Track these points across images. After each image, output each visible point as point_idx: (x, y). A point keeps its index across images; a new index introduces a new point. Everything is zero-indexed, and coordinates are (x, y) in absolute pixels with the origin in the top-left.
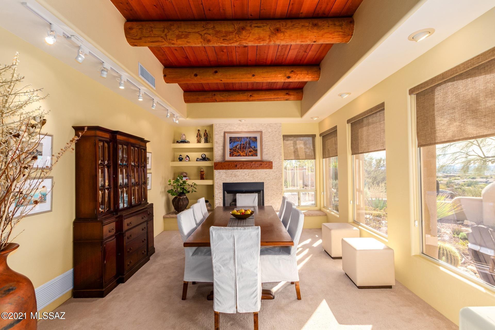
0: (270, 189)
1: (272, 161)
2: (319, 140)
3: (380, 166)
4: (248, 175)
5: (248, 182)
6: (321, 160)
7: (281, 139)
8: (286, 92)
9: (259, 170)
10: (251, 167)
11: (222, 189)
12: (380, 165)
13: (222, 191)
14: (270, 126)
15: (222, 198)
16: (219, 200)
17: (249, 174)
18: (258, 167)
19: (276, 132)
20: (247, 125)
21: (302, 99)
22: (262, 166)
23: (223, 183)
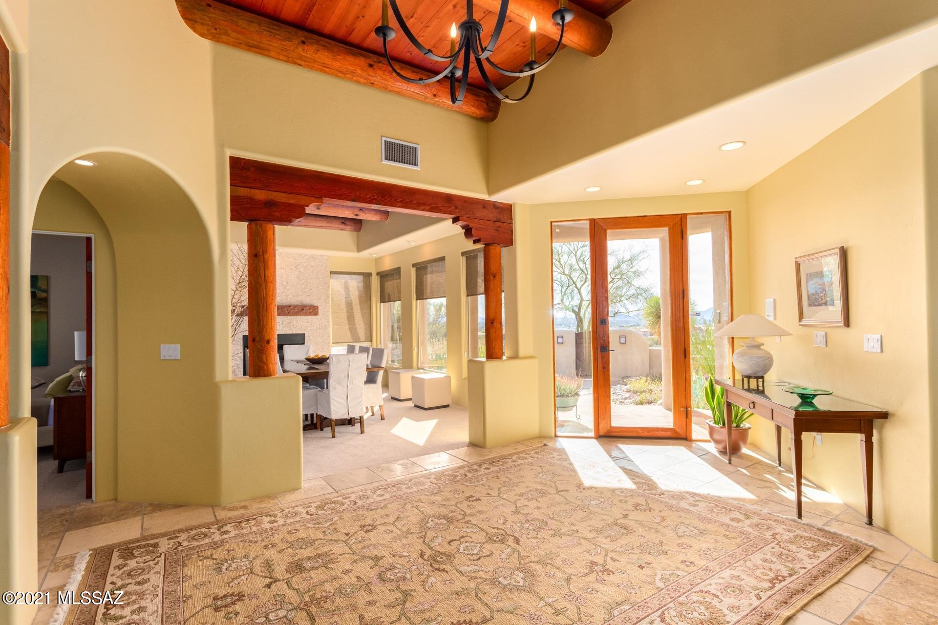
0: (313, 342)
1: (316, 305)
2: (375, 281)
3: (441, 316)
4: (282, 324)
5: (282, 333)
6: (378, 305)
7: (328, 276)
8: (342, 221)
9: (298, 318)
10: (289, 312)
11: (242, 344)
12: (440, 314)
13: (242, 347)
14: (314, 258)
15: (242, 358)
16: (237, 360)
17: (284, 323)
18: (298, 312)
19: (321, 266)
20: (280, 255)
21: (360, 230)
22: (304, 311)
23: (243, 336)
